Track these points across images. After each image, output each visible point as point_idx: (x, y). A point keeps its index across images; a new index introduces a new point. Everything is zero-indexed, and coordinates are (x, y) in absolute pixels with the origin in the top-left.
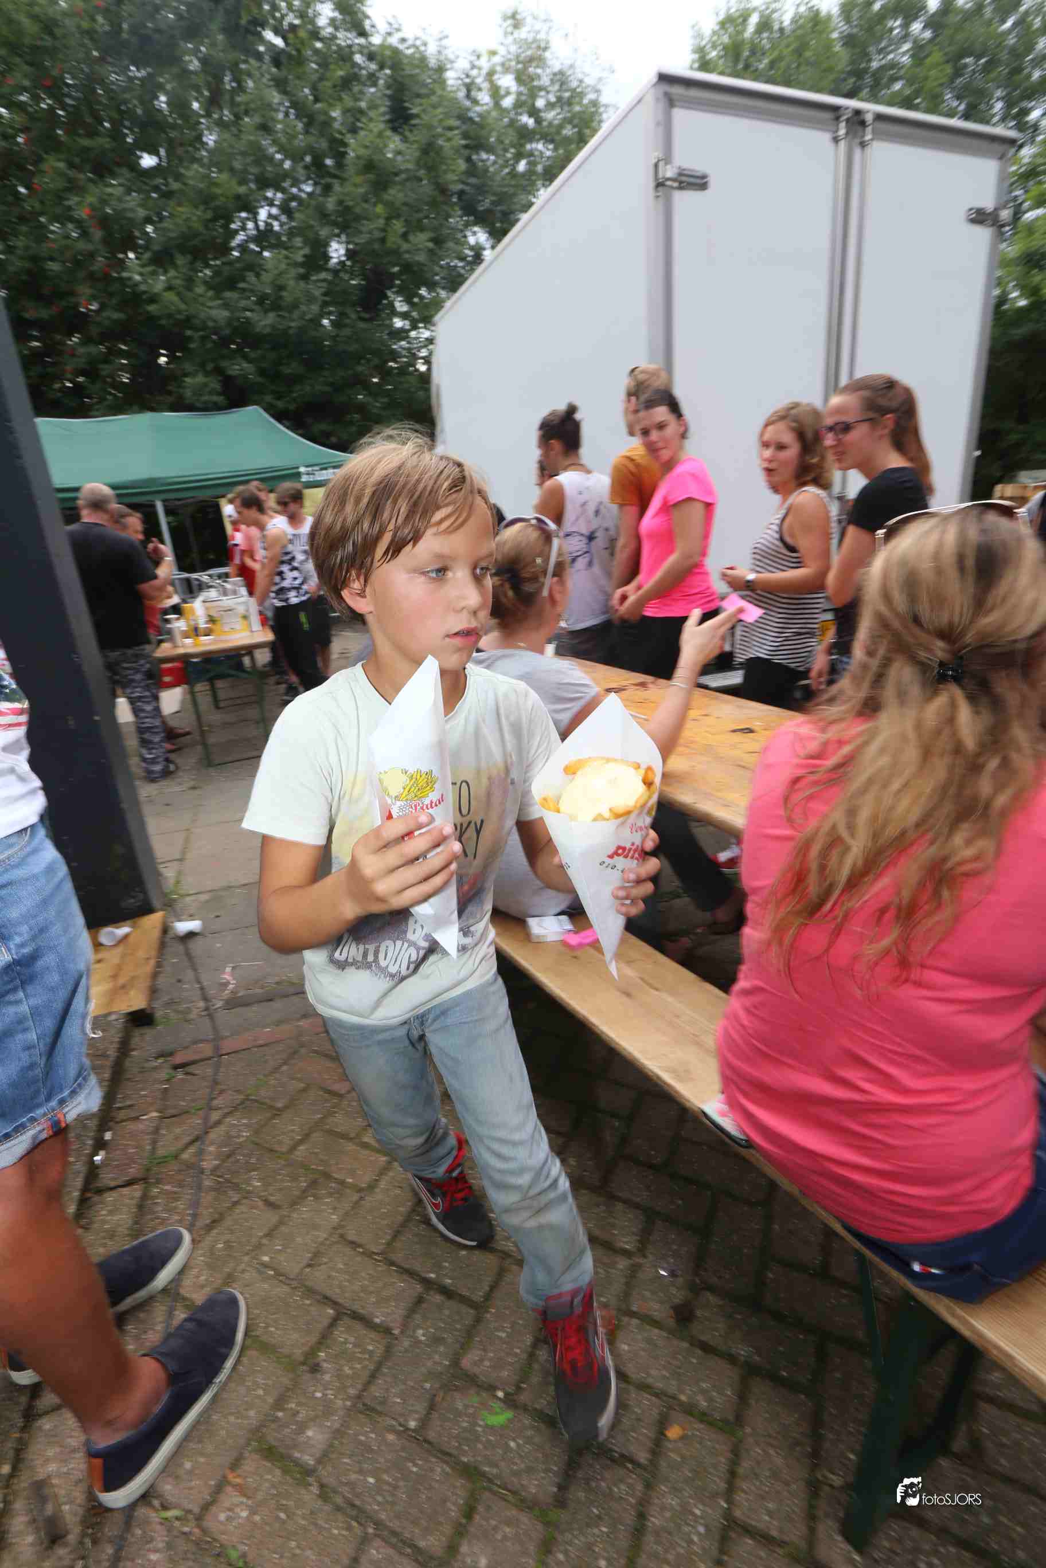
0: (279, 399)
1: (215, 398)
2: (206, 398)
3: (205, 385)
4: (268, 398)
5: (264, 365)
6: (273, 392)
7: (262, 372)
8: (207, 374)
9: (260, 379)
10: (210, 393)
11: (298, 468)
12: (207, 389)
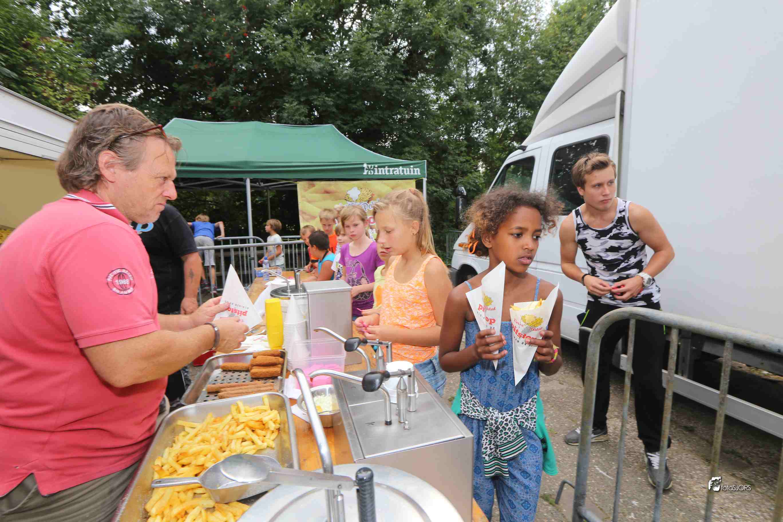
0: (345, 125)
1: (303, 118)
2: (297, 117)
3: (298, 110)
4: (339, 122)
5: (339, 102)
6: (341, 119)
7: (337, 106)
8: (300, 103)
9: (334, 110)
10: (300, 115)
11: (363, 164)
12: (299, 112)
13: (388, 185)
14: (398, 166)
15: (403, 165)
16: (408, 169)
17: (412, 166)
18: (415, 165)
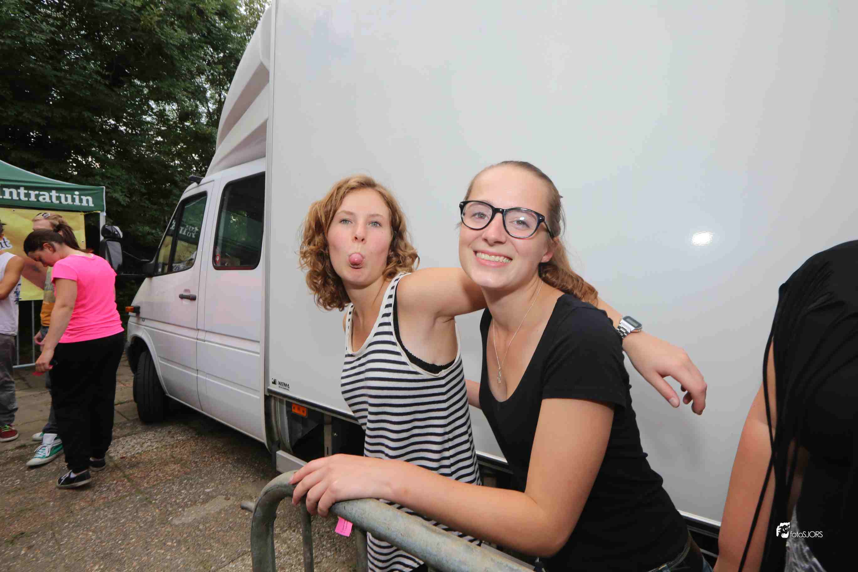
15: (58, 190)
16: (69, 197)
17: (77, 193)
18: (83, 192)
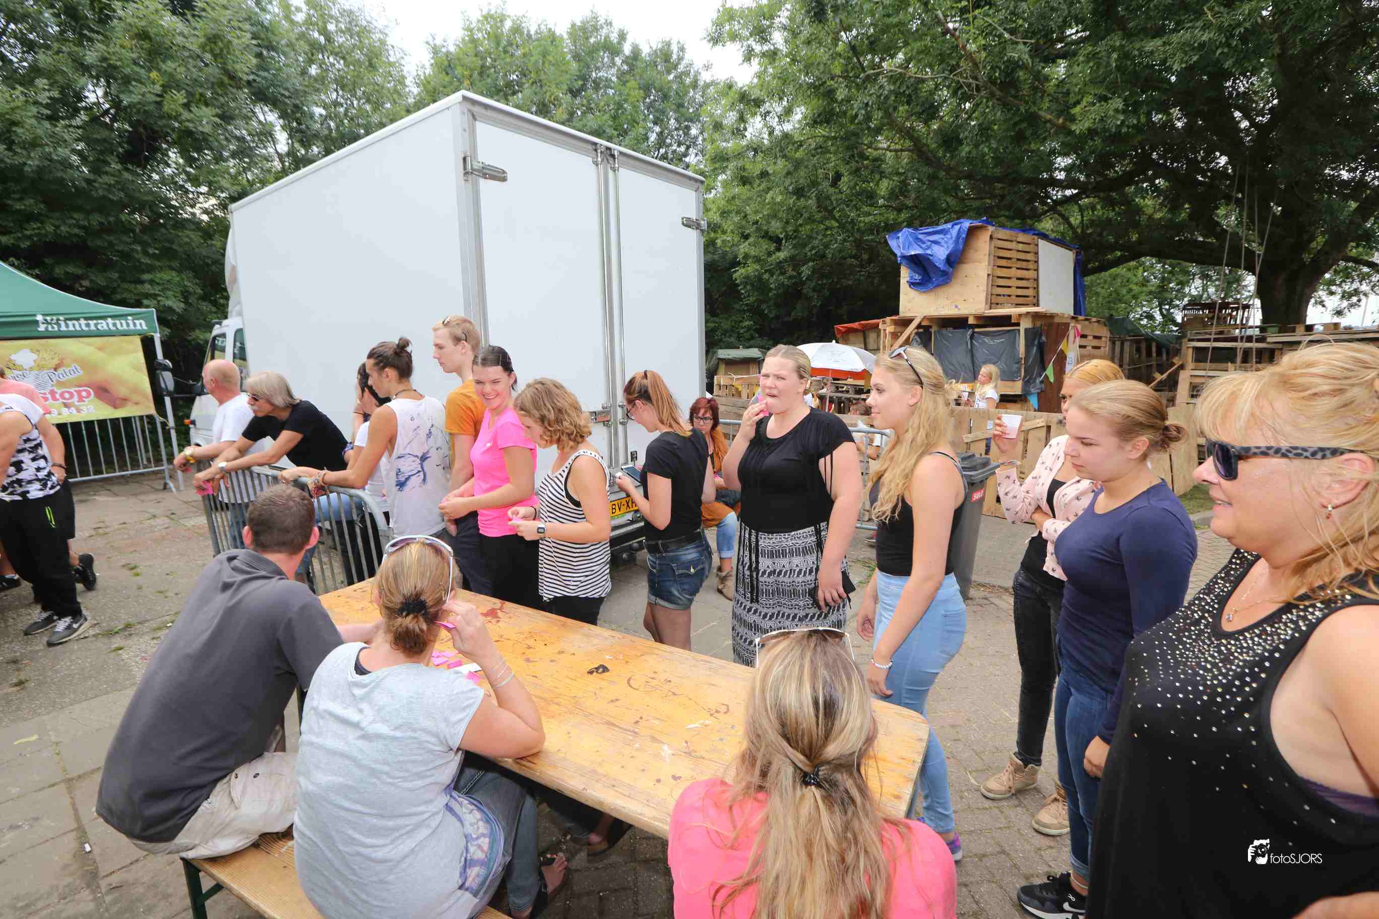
11: (34, 315)
13: (89, 344)
14: (104, 318)
15: (113, 317)
17: (130, 317)
18: (136, 316)
